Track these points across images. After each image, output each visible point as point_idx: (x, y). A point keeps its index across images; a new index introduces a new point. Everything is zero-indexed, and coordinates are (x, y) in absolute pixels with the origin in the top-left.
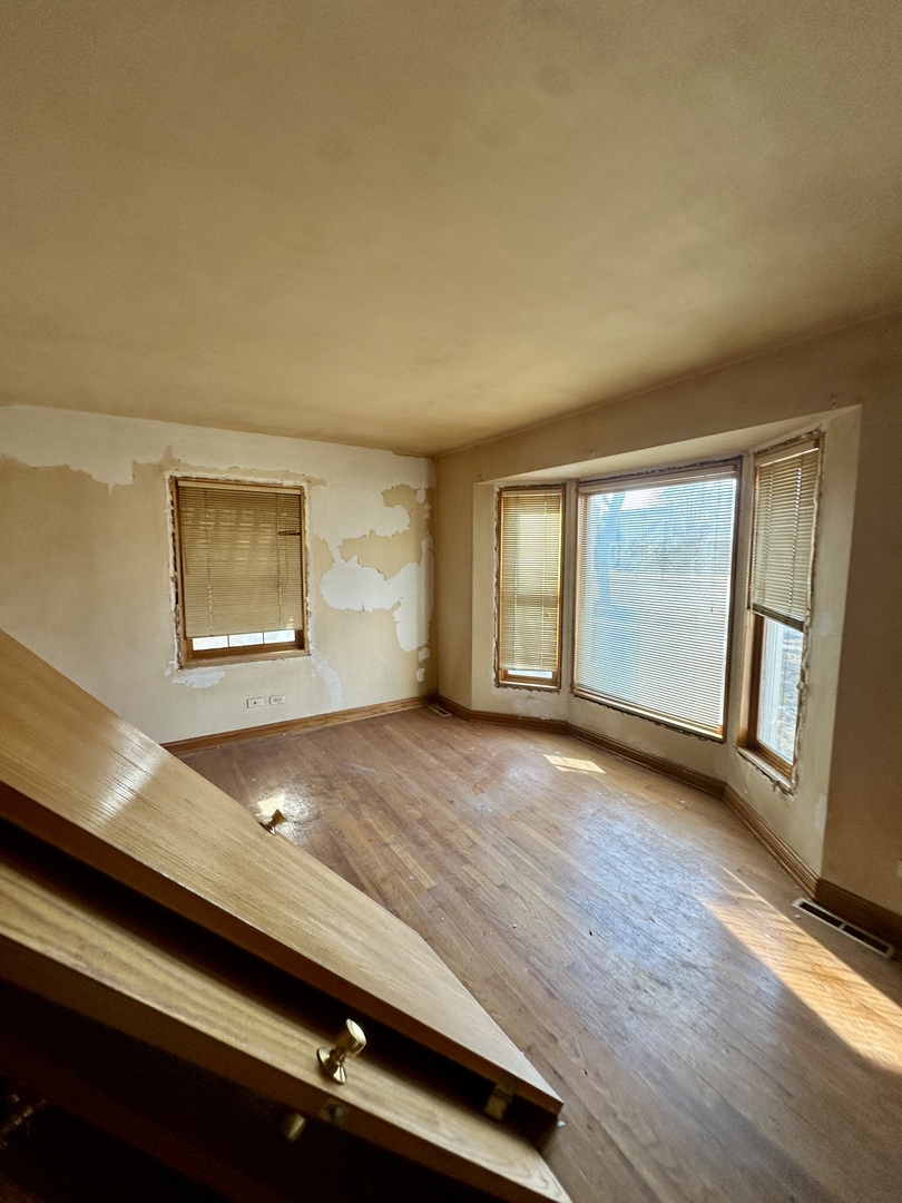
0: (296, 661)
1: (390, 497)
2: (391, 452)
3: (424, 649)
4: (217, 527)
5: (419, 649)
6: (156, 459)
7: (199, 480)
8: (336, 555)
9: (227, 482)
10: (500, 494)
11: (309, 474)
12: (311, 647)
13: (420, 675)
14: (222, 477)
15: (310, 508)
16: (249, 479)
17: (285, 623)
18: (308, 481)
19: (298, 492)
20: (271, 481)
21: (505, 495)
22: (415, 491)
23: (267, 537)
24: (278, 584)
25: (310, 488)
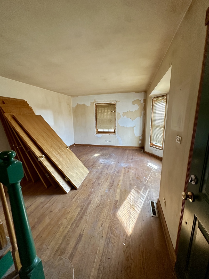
0: (113, 135)
1: (134, 103)
2: (134, 93)
3: (141, 137)
4: (101, 111)
5: (140, 136)
6: (93, 101)
7: (99, 104)
8: (122, 116)
9: (103, 103)
10: (153, 99)
11: (117, 100)
12: (116, 133)
13: (140, 142)
14: (102, 103)
15: (117, 107)
16: (106, 102)
17: (112, 128)
18: (116, 101)
19: (114, 104)
20: (110, 102)
21: (154, 99)
22: (140, 101)
23: (109, 113)
24: (111, 121)
25: (117, 103)
